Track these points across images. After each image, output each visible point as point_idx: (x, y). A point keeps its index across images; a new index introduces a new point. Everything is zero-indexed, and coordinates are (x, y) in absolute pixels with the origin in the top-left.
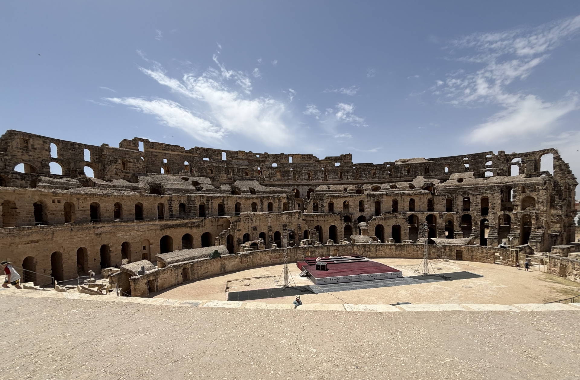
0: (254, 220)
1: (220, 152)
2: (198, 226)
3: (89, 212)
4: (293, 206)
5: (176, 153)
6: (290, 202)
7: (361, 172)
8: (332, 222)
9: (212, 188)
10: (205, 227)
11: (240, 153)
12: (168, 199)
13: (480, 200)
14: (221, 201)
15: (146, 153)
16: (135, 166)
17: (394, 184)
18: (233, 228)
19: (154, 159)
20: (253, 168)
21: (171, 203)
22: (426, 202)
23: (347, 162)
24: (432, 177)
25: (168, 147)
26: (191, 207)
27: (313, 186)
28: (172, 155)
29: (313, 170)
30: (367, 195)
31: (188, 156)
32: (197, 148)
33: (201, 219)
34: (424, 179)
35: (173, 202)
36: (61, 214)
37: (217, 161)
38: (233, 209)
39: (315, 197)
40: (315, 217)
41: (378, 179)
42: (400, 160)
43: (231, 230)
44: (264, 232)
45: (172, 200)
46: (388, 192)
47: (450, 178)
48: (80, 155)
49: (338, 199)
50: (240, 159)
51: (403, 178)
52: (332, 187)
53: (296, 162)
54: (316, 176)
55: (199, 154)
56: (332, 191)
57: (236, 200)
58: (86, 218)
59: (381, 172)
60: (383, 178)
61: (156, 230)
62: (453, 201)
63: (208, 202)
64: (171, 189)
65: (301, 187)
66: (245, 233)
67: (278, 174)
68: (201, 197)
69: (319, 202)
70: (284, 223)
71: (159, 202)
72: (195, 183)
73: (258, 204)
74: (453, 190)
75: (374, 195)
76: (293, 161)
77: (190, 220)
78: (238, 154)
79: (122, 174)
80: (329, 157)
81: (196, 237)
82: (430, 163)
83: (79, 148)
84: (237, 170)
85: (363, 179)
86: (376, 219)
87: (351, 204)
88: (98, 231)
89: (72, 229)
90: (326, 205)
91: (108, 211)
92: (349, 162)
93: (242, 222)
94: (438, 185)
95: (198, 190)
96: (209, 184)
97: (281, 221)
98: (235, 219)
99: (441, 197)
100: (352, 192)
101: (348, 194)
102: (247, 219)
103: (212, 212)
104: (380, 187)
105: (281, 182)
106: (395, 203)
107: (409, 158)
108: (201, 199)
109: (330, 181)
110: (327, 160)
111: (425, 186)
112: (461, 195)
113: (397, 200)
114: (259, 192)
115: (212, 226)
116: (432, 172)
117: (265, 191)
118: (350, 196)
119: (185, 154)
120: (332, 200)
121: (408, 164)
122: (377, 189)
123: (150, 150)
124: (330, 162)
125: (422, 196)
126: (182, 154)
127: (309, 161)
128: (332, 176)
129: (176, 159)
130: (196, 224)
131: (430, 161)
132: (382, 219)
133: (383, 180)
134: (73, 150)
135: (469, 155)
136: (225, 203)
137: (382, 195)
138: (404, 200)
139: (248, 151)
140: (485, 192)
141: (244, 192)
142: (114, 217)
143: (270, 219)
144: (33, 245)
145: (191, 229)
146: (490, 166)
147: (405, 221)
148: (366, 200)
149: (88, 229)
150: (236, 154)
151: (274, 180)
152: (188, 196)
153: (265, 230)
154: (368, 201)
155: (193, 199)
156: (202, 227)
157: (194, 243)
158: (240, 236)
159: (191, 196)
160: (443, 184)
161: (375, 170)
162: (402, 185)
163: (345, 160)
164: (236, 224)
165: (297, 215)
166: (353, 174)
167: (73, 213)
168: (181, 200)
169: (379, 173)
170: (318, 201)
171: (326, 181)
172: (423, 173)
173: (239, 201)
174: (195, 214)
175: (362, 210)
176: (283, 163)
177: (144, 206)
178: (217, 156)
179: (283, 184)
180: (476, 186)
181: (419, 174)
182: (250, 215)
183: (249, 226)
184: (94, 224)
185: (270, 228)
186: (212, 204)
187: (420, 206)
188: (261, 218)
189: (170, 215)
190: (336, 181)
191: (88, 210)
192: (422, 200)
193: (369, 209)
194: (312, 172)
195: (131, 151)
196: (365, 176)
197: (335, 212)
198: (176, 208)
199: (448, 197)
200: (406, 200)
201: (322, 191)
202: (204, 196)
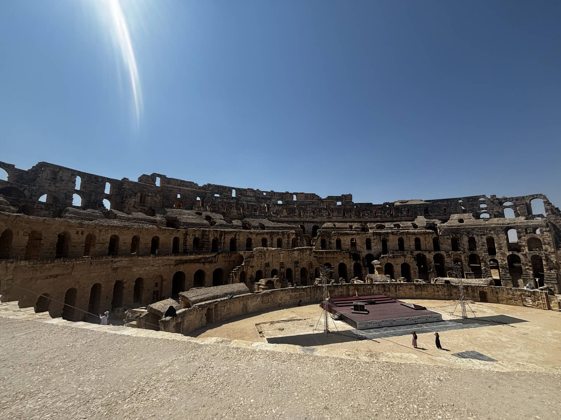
0: (267, 256)
1: (230, 189)
2: (211, 262)
3: (107, 245)
4: (302, 242)
5: (190, 189)
6: (299, 238)
7: (363, 211)
8: (341, 260)
9: (224, 222)
10: (218, 262)
11: (249, 191)
12: (184, 233)
13: (485, 240)
14: (233, 236)
15: (162, 188)
16: (153, 199)
17: (397, 223)
18: (247, 264)
19: (169, 194)
20: (261, 204)
21: (186, 237)
22: (431, 241)
23: (348, 202)
24: (432, 217)
25: (183, 183)
26: (204, 241)
27: (318, 223)
28: (185, 191)
29: (318, 208)
30: (374, 233)
31: (200, 192)
32: (209, 185)
33: (214, 255)
34: (425, 219)
35: (188, 236)
36: (82, 246)
37: (227, 197)
38: (244, 244)
39: (323, 234)
40: (324, 254)
41: (380, 219)
42: (399, 201)
43: (244, 267)
44: (276, 269)
45: (187, 235)
46: (393, 231)
47: (450, 219)
48: (101, 187)
49: (345, 237)
50: (249, 196)
51: (404, 218)
52: (338, 225)
53: (300, 200)
54: (321, 214)
55: (211, 190)
56: (338, 228)
57: (248, 235)
58: (104, 251)
59: (383, 212)
60: (385, 217)
61: (170, 265)
62: (459, 241)
63: (221, 237)
64: (187, 223)
65: (306, 224)
66: (257, 269)
67: (285, 210)
68: (215, 232)
69: (327, 238)
70: (296, 260)
71: (175, 236)
72: (208, 218)
73: (268, 240)
74: (457, 230)
75: (379, 233)
76: (297, 199)
77: (204, 255)
78: (246, 191)
79: (140, 207)
80: (331, 196)
81: (208, 273)
82: (428, 204)
83: (102, 181)
84: (246, 206)
85: (365, 217)
86: (385, 257)
87: (358, 242)
88: (115, 266)
89: (91, 263)
90: (334, 241)
91: (126, 244)
92: (349, 202)
93: (255, 258)
94: (440, 225)
95: (212, 225)
96: (221, 219)
97: (293, 258)
98: (249, 255)
99: (445, 237)
100: (357, 229)
101: (355, 232)
102: (260, 255)
103: (224, 247)
104: (385, 226)
105: (287, 218)
106: (401, 242)
107: (407, 200)
108: (215, 234)
109: (334, 219)
110: (329, 199)
111: (428, 226)
112: (466, 235)
113: (403, 239)
114: (269, 228)
115: (224, 261)
116: (432, 212)
117: (274, 227)
118: (356, 234)
119: (198, 190)
120: (340, 237)
121: (408, 205)
122: (383, 227)
123: (166, 185)
124: (332, 200)
125: (427, 236)
126: (195, 190)
127: (313, 199)
128: (335, 214)
129: (189, 195)
130: (209, 260)
131: (428, 203)
132: (391, 257)
133: (385, 219)
134: (97, 182)
135: (463, 198)
136: (237, 238)
137: (388, 233)
138: (409, 239)
139: (255, 189)
140: (489, 233)
141: (255, 227)
142: (130, 250)
143: (282, 255)
144: (52, 280)
145: (204, 265)
146: (486, 209)
147: (414, 260)
148: (372, 238)
149: (107, 263)
150: (245, 192)
151: (280, 217)
152: (203, 230)
153: (277, 267)
154: (374, 239)
155: (207, 233)
156: (215, 262)
157: (206, 280)
158: (253, 273)
159: (206, 231)
160: (445, 224)
161: (377, 209)
162: (405, 224)
163: (345, 199)
164: (249, 259)
165: (308, 252)
166: (356, 212)
167: (92, 245)
168: (195, 234)
169: (381, 213)
170: (325, 238)
171: (330, 219)
172: (423, 213)
173: (250, 236)
174: (208, 249)
175: (369, 247)
176: (288, 201)
177: (160, 240)
178: (228, 193)
179: (290, 220)
180: (479, 227)
181: (419, 214)
182: (263, 251)
183: (261, 262)
184: (112, 258)
185: (282, 265)
186: (224, 239)
187: (426, 245)
188: (274, 254)
189: (184, 250)
190: (340, 219)
191: (107, 243)
192: (427, 239)
193: (376, 247)
194: (316, 210)
195: (149, 186)
196: (367, 215)
197: (342, 249)
198: (191, 243)
199: (453, 237)
200: (411, 239)
201: (329, 228)
202: (218, 230)
